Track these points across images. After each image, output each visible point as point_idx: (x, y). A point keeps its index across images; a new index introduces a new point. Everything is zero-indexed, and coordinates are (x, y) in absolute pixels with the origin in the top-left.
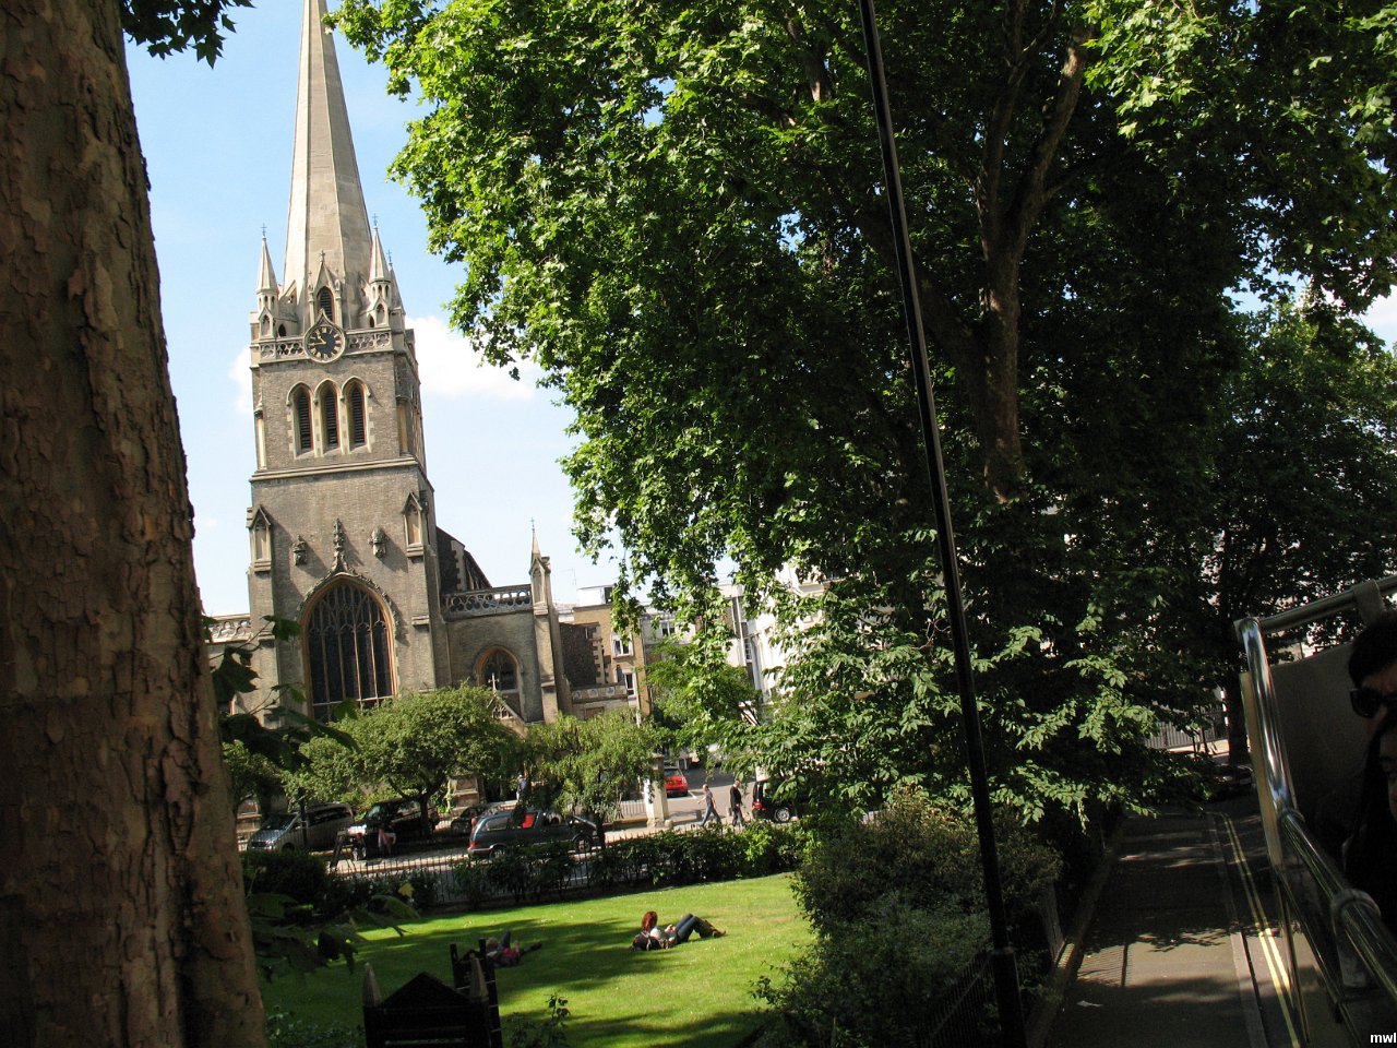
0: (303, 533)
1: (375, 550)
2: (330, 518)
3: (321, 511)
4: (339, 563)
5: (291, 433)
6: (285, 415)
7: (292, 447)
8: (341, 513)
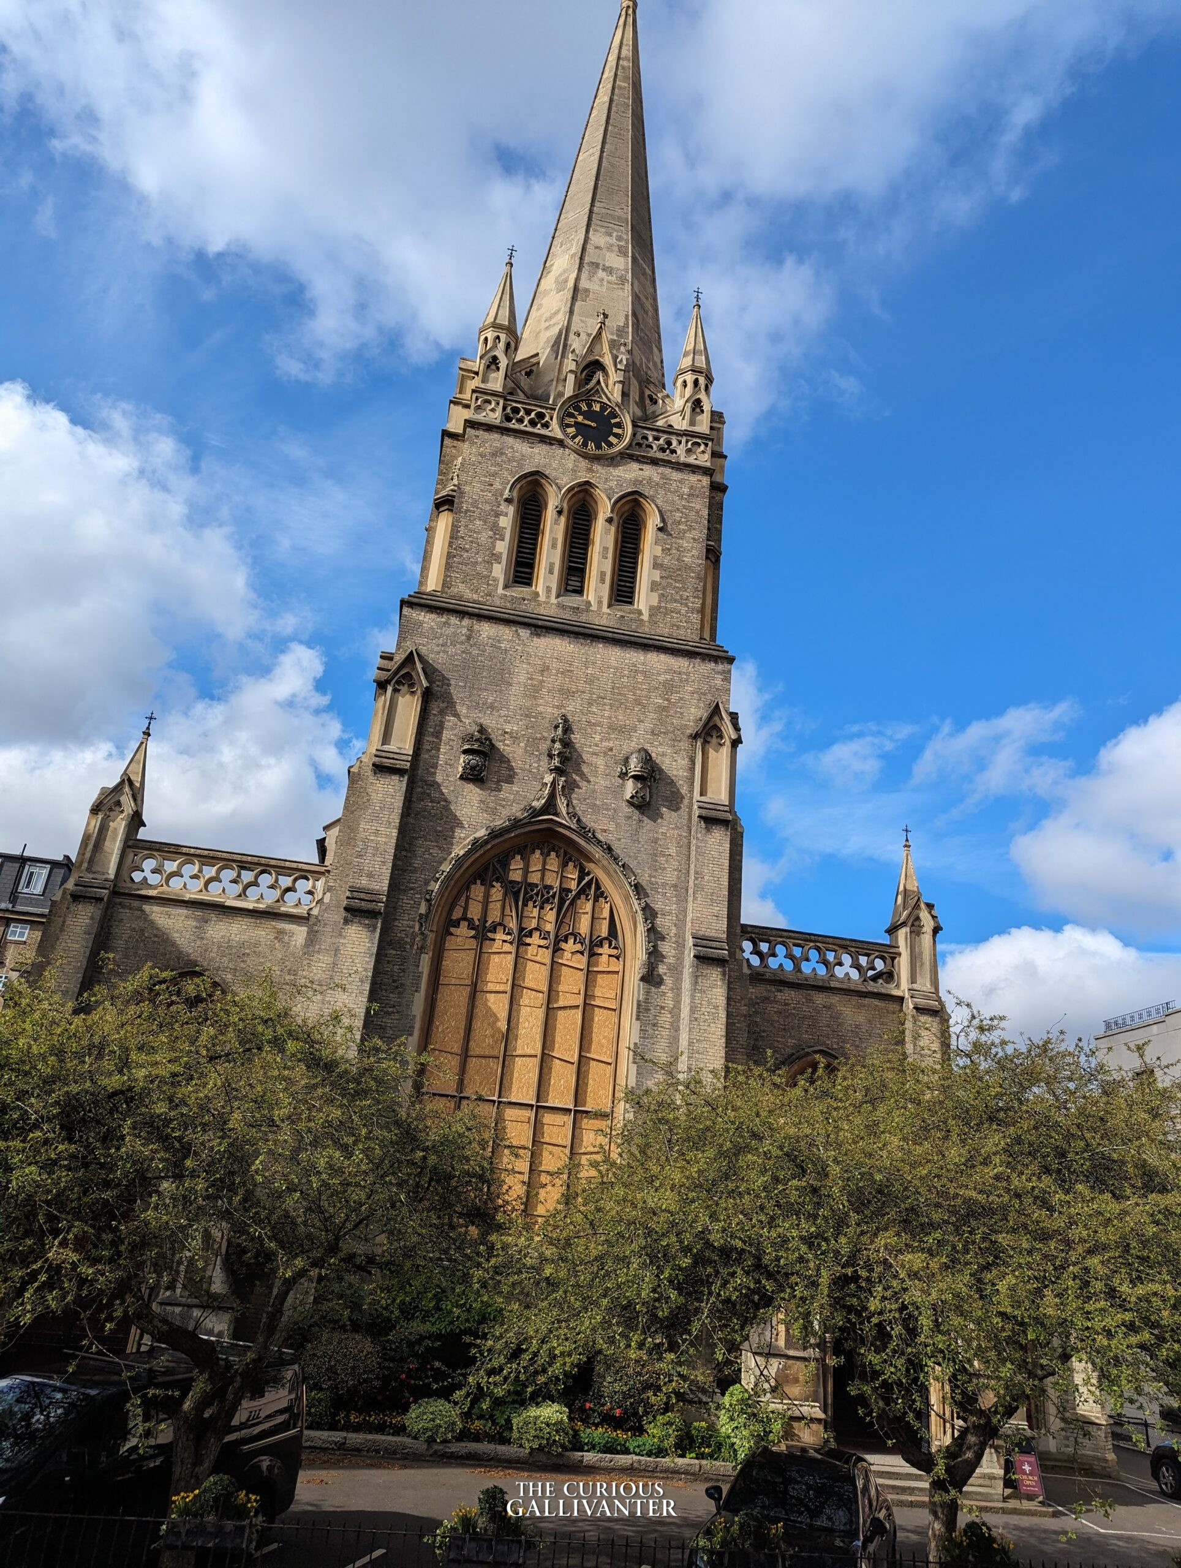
0: (488, 721)
1: (630, 787)
2: (549, 709)
3: (534, 691)
4: (552, 796)
5: (502, 547)
6: (497, 515)
7: (499, 571)
8: (572, 708)
